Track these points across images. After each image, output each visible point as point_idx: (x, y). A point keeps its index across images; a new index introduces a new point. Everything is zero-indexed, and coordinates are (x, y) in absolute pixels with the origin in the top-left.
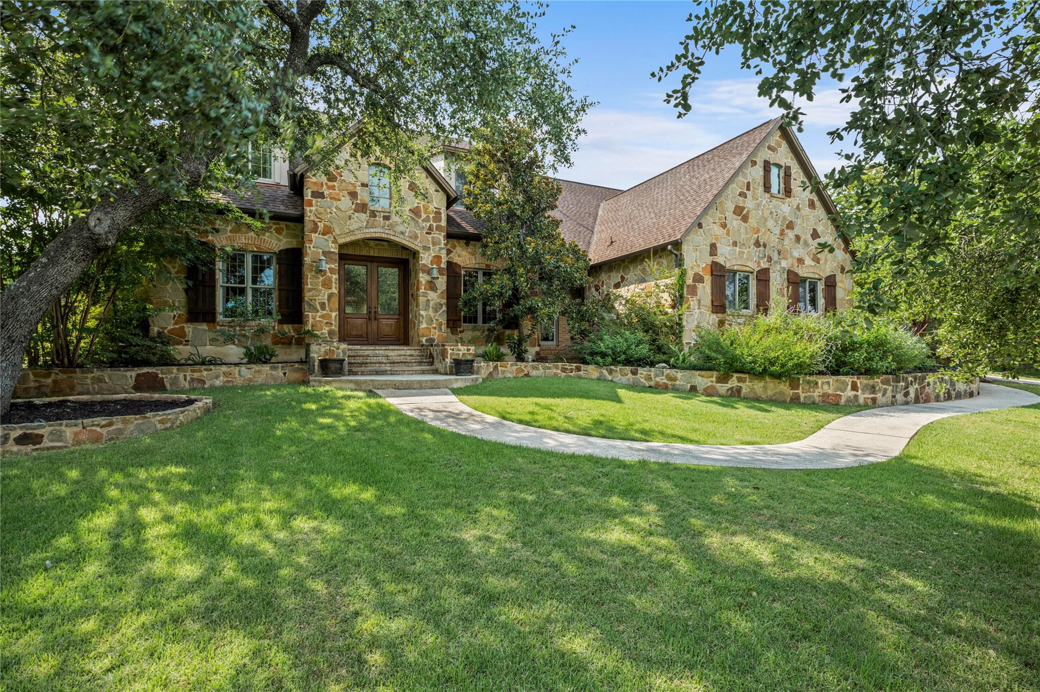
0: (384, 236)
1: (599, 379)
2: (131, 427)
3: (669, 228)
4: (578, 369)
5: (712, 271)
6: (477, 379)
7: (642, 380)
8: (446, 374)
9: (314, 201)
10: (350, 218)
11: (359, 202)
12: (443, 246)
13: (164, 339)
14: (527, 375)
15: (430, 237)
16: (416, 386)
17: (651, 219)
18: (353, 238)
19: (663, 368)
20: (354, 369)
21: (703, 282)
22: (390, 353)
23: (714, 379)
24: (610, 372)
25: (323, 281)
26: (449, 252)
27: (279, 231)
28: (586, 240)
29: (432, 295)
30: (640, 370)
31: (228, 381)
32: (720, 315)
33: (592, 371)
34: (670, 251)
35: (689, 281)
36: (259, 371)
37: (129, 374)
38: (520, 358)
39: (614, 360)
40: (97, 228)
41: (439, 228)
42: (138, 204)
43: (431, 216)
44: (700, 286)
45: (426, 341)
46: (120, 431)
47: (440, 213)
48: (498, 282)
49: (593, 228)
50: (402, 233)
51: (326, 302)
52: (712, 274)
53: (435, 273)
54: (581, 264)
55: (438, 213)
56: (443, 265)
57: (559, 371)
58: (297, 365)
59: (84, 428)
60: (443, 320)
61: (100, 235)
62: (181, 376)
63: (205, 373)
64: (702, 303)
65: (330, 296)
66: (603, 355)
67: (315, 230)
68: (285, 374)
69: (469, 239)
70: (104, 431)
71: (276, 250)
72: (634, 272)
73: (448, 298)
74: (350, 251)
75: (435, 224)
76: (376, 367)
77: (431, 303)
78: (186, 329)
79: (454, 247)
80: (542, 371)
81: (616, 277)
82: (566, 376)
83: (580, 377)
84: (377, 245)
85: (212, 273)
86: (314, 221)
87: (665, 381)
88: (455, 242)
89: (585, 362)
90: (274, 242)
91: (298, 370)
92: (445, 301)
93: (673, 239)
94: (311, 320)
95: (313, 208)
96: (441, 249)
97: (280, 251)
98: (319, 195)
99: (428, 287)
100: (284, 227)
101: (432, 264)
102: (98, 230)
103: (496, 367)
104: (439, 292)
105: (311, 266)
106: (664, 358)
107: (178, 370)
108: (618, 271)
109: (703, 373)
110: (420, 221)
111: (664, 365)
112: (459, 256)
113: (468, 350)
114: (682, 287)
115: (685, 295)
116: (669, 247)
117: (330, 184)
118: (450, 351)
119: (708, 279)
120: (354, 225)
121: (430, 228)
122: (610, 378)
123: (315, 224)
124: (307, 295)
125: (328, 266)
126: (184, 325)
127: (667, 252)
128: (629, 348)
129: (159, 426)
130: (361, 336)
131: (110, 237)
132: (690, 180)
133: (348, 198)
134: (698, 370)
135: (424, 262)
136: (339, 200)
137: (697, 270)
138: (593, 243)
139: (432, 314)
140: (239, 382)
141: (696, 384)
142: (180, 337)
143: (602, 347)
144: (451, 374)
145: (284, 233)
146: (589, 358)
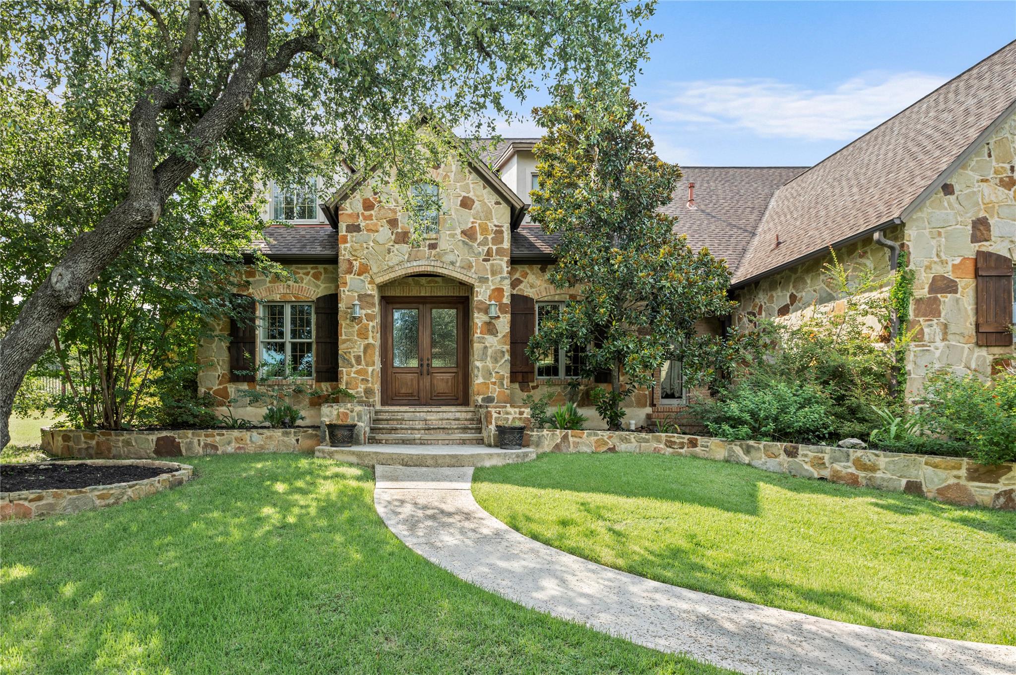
0: (430, 269)
1: (727, 461)
2: (64, 502)
3: (880, 204)
4: (693, 443)
5: (976, 270)
6: (526, 455)
7: (806, 467)
8: (490, 446)
9: (349, 236)
10: (389, 251)
11: (399, 230)
12: (505, 275)
13: (208, 401)
14: (612, 450)
15: (488, 265)
16: (430, 462)
17: (852, 195)
18: (392, 275)
19: (854, 446)
20: (379, 436)
21: (956, 292)
22: (429, 417)
23: (963, 472)
24: (748, 450)
25: (359, 330)
26: (515, 284)
27: (316, 276)
28: (740, 247)
29: (490, 340)
30: (802, 449)
31: (239, 448)
32: (998, 351)
33: (716, 448)
34: (879, 242)
35: (921, 291)
36: (271, 437)
37: (150, 437)
38: (615, 424)
39: (755, 430)
40: (58, 284)
41: (500, 252)
42: (97, 254)
43: (490, 237)
44: (947, 300)
45: (483, 400)
46: (51, 507)
47: (502, 232)
48: (567, 316)
49: (756, 227)
50: (452, 263)
51: (362, 354)
52: (977, 275)
53: (494, 311)
54: (715, 282)
55: (499, 232)
56: (506, 300)
57: (662, 446)
58: (310, 431)
59: (11, 501)
60: (506, 372)
61: (60, 291)
62: (195, 441)
63: (218, 438)
64: (952, 328)
65: (367, 347)
66: (736, 422)
67: (349, 271)
68: (297, 440)
69: (544, 262)
70: (33, 506)
71: (314, 298)
72: (811, 288)
73: (513, 343)
74: (397, 292)
75: (494, 248)
76: (408, 435)
77: (490, 351)
78: (229, 390)
79: (525, 275)
80: (635, 444)
81: (781, 297)
82: (673, 454)
83: (695, 457)
84: (429, 282)
85: (253, 329)
86: (349, 260)
87: (852, 470)
88: (526, 268)
89: (707, 433)
90: (312, 289)
91: (311, 436)
92: (508, 347)
93: (884, 220)
94: (345, 377)
95: (348, 245)
96: (503, 279)
97: (318, 299)
98: (354, 228)
99: (485, 330)
100: (322, 270)
101: (490, 301)
102: (59, 286)
103: (565, 437)
104: (500, 335)
105: (346, 313)
106: (858, 427)
107: (193, 434)
108: (785, 287)
109: (937, 459)
110: (476, 245)
111: (855, 441)
112: (532, 287)
113: (521, 413)
114: (902, 304)
115: (911, 315)
116: (876, 236)
117: (367, 213)
118: (495, 415)
119: (967, 287)
120: (393, 259)
121: (489, 253)
122: (746, 460)
123: (350, 263)
124: (342, 348)
125: (364, 312)
126: (228, 385)
127: (874, 246)
128: (783, 410)
129: (98, 502)
130: (411, 395)
131: (71, 292)
132: (936, 118)
133: (387, 227)
134: (926, 453)
135: (480, 298)
136: (377, 231)
137: (939, 270)
138: (751, 249)
139: (491, 365)
140: (251, 449)
141: (921, 479)
142: (223, 398)
143: (734, 408)
144: (496, 446)
145: (322, 277)
146: (712, 426)
